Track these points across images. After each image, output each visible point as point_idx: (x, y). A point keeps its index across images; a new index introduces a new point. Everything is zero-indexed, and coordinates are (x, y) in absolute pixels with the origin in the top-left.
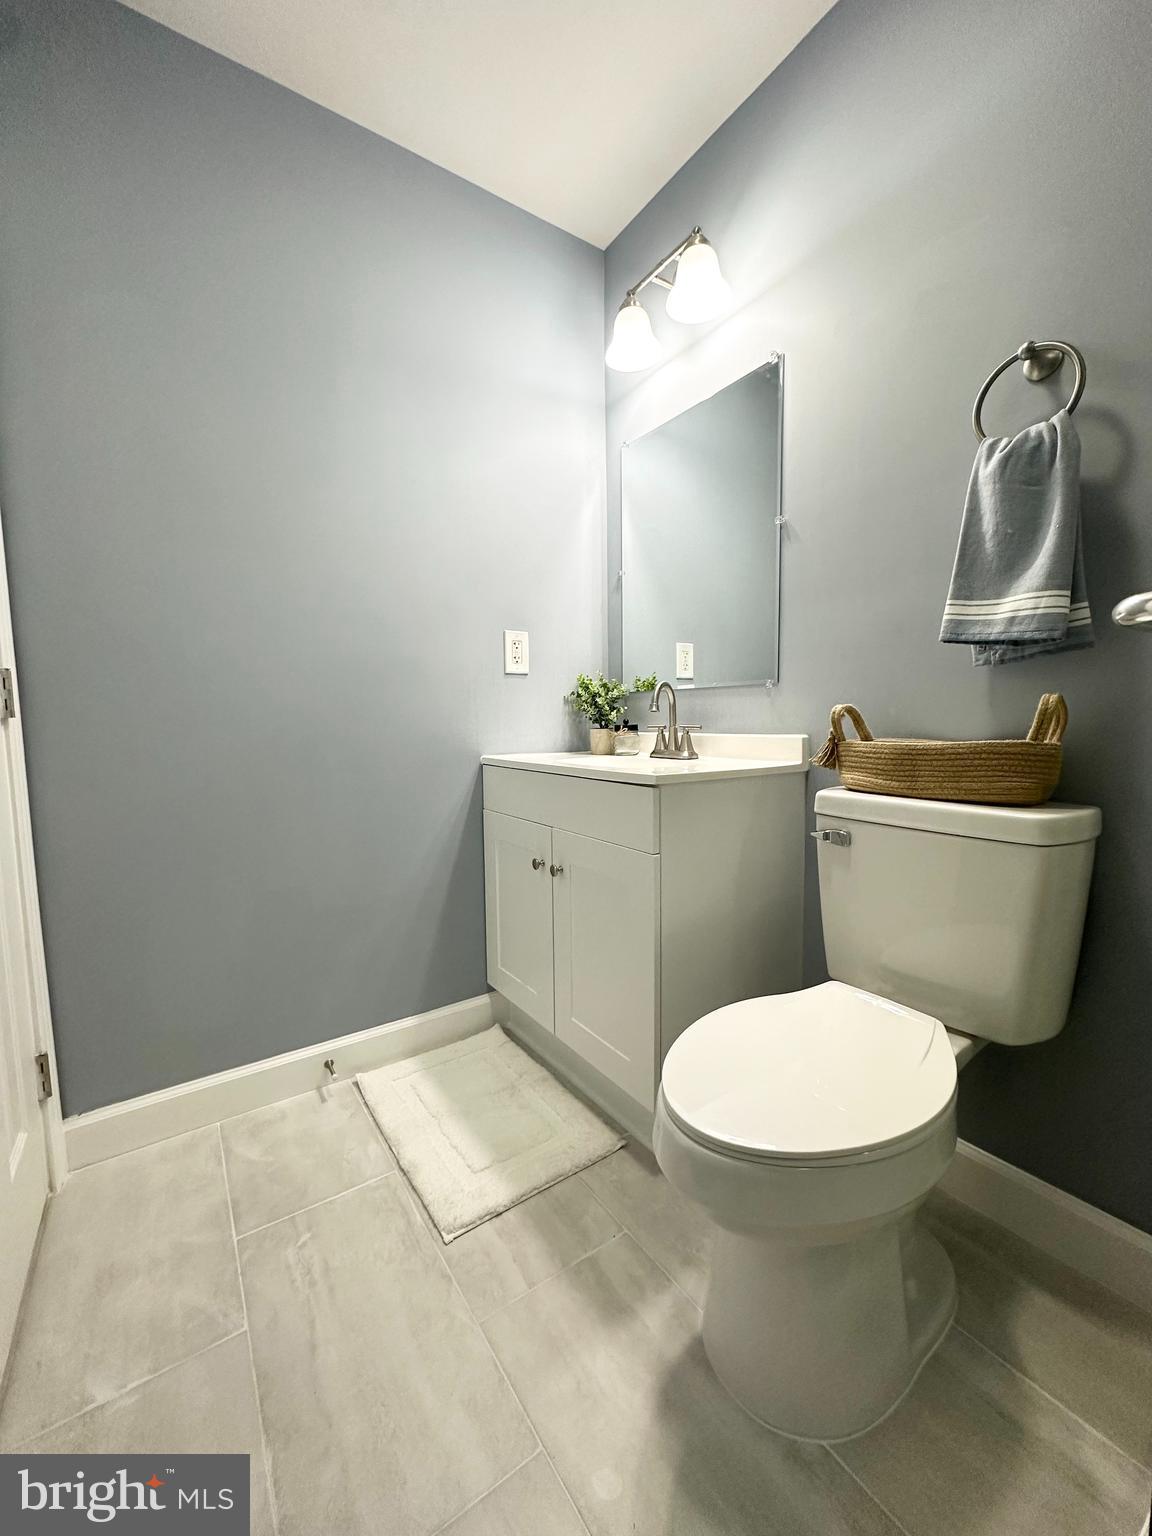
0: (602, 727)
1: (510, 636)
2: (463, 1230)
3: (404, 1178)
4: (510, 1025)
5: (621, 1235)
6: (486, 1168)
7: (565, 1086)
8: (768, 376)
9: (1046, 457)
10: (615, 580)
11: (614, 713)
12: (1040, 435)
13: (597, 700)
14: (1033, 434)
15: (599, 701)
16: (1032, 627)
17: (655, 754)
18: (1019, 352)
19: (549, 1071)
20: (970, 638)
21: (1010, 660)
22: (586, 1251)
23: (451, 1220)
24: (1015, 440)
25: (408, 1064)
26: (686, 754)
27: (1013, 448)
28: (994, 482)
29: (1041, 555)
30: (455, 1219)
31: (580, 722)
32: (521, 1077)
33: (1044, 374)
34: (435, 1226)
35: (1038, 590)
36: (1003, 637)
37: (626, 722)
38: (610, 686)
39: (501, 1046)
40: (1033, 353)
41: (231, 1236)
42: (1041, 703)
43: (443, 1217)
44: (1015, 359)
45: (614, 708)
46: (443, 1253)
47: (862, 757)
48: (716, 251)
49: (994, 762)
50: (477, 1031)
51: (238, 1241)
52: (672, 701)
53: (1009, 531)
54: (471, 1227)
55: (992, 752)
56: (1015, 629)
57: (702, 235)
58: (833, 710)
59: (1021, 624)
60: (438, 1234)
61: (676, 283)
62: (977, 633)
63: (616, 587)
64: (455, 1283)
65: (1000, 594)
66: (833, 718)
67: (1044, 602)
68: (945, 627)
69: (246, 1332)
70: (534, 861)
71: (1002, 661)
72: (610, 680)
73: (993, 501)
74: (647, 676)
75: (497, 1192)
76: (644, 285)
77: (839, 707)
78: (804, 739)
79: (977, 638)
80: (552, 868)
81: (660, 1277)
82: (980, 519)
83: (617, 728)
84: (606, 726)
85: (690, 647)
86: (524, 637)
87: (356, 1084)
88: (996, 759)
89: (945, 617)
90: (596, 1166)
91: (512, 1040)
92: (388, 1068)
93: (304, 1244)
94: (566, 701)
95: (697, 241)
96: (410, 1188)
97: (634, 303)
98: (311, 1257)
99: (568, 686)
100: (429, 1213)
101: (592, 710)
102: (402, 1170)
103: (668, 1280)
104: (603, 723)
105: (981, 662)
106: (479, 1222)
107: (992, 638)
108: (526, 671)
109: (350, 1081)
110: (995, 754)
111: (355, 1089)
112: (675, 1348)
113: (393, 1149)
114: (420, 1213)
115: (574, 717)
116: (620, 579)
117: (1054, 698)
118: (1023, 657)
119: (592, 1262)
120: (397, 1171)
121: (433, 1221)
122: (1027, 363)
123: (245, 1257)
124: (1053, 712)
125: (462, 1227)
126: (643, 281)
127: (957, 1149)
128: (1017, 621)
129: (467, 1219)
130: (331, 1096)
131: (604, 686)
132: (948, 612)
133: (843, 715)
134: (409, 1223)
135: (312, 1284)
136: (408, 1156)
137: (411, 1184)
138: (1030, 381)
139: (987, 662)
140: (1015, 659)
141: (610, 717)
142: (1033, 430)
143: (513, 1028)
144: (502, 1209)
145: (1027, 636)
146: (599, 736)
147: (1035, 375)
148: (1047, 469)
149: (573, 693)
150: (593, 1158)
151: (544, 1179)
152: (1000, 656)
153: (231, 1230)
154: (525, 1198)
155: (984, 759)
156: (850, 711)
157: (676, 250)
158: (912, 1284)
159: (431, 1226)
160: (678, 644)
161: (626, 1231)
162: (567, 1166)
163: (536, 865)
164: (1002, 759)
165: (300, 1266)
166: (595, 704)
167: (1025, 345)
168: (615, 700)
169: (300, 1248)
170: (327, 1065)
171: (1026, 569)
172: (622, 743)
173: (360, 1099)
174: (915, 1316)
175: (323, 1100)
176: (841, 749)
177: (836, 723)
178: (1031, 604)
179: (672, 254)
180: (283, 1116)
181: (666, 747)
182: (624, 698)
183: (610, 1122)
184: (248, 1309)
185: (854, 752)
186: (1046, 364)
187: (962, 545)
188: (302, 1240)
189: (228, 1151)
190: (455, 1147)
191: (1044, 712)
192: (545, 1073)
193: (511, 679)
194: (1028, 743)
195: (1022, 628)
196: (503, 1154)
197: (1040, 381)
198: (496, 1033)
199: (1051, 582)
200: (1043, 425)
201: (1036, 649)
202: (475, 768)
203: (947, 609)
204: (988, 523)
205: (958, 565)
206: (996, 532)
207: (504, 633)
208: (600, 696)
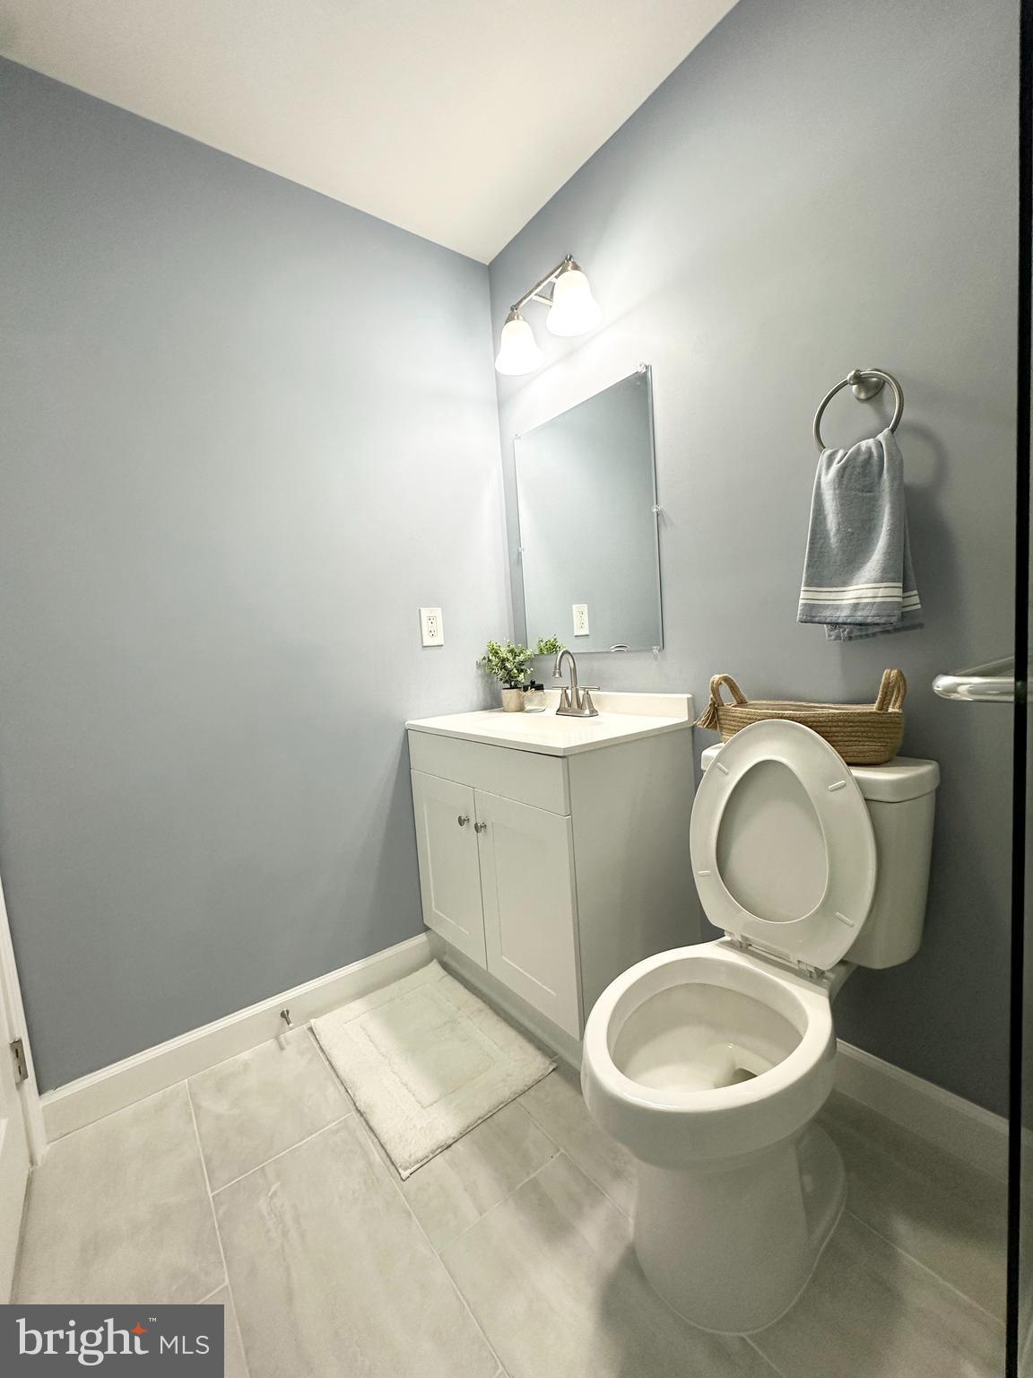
0: (512, 688)
1: (425, 613)
2: (419, 1165)
3: (362, 1119)
4: (446, 958)
5: (558, 1154)
6: (435, 1102)
7: (498, 1014)
8: (638, 383)
9: (876, 469)
10: (516, 556)
11: (522, 675)
12: (869, 449)
13: (507, 664)
14: (863, 449)
15: (508, 665)
16: (873, 612)
17: (560, 711)
18: (848, 378)
19: (484, 1002)
20: (823, 620)
21: (856, 637)
22: (528, 1174)
23: (406, 1157)
24: (850, 451)
25: (357, 1006)
26: (587, 712)
27: (848, 461)
28: (835, 489)
29: (876, 552)
30: (410, 1156)
31: (492, 683)
32: (459, 1009)
33: (870, 394)
34: (392, 1163)
35: (875, 582)
36: (849, 621)
37: (533, 683)
38: (517, 651)
39: (439, 981)
40: (859, 379)
41: (207, 1193)
42: (884, 678)
43: (400, 1154)
44: (845, 383)
45: (522, 671)
46: (402, 1189)
47: (739, 722)
48: (586, 275)
49: (849, 729)
50: (415, 969)
51: (213, 1197)
52: (572, 666)
53: (849, 530)
54: (425, 1161)
55: (846, 721)
56: (859, 614)
57: (573, 263)
58: (712, 679)
59: (863, 609)
60: (396, 1171)
61: (554, 299)
62: (827, 614)
63: (516, 561)
64: (415, 1218)
65: (845, 583)
66: (712, 687)
67: (881, 592)
68: (801, 610)
69: (227, 1287)
70: (460, 817)
71: (850, 638)
72: (516, 645)
73: (834, 504)
74: (548, 637)
75: (445, 1125)
76: (525, 302)
77: (717, 677)
78: (688, 699)
79: (828, 621)
80: (476, 825)
81: (594, 1191)
82: (825, 518)
83: (526, 689)
84: (515, 687)
85: (585, 608)
86: (438, 612)
87: (311, 1029)
88: (851, 726)
89: (801, 602)
90: (532, 1092)
91: (450, 974)
92: (338, 1012)
93: (275, 1193)
94: (479, 665)
95: (569, 268)
96: (367, 1128)
97: (518, 318)
98: (282, 1205)
99: (480, 652)
100: (386, 1151)
101: (501, 673)
102: (359, 1111)
103: (602, 1193)
104: (513, 683)
105: (833, 637)
106: (431, 1156)
107: (840, 620)
108: (442, 643)
109: (305, 1027)
110: (849, 722)
111: (310, 1034)
112: (611, 1260)
113: (349, 1091)
114: (378, 1151)
115: (486, 679)
116: (519, 554)
117: (894, 672)
118: (867, 635)
119: (534, 1184)
120: (354, 1113)
121: (390, 1159)
122: (854, 387)
123: (221, 1213)
124: (893, 687)
125: (417, 1162)
126: (525, 298)
127: (838, 1050)
128: (860, 607)
129: (420, 1154)
130: (288, 1043)
131: (512, 651)
132: (804, 596)
133: (721, 683)
134: (370, 1164)
135: (285, 1234)
136: (363, 1098)
137: (367, 1123)
138: (859, 399)
139: (838, 637)
140: (861, 637)
141: (519, 679)
142: (864, 444)
143: (449, 961)
144: (450, 1141)
145: (869, 620)
146: (510, 696)
147: (863, 396)
148: (877, 479)
149: (484, 658)
150: (530, 1083)
151: (487, 1108)
152: (849, 633)
153: (205, 1186)
154: (471, 1128)
155: (840, 726)
156: (726, 680)
157: (552, 273)
158: (808, 1179)
159: (389, 1163)
160: (574, 606)
161: (562, 1150)
162: (506, 1093)
163: (461, 822)
164: (856, 726)
165: (273, 1216)
166: (505, 668)
167: (853, 373)
168: (521, 663)
169: (271, 1197)
170: (283, 1015)
171: (864, 563)
172: (531, 700)
173: (315, 1044)
174: (812, 1206)
175: (282, 1048)
176: (720, 713)
177: (715, 691)
178: (870, 593)
179: (548, 277)
180: (246, 1066)
181: (570, 705)
182: (531, 660)
183: (541, 1047)
184: (227, 1262)
185: (733, 716)
186: (871, 388)
187: (811, 540)
188: (273, 1189)
189: (198, 1107)
190: (406, 1085)
191: (887, 686)
192: (480, 1004)
193: (428, 652)
194: (875, 713)
195: (865, 613)
196: (449, 1086)
197: (867, 400)
198: (434, 967)
199: (885, 576)
200: (871, 441)
201: (877, 629)
202: (400, 734)
203: (802, 595)
204: (832, 522)
205: (809, 557)
206: (838, 530)
207: (420, 611)
208: (508, 660)
